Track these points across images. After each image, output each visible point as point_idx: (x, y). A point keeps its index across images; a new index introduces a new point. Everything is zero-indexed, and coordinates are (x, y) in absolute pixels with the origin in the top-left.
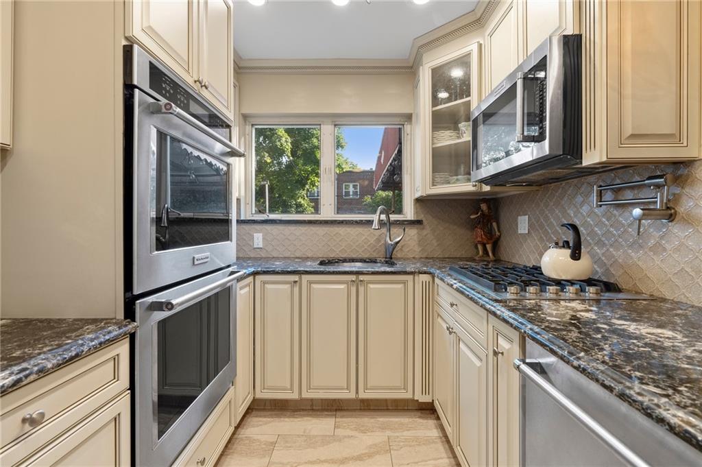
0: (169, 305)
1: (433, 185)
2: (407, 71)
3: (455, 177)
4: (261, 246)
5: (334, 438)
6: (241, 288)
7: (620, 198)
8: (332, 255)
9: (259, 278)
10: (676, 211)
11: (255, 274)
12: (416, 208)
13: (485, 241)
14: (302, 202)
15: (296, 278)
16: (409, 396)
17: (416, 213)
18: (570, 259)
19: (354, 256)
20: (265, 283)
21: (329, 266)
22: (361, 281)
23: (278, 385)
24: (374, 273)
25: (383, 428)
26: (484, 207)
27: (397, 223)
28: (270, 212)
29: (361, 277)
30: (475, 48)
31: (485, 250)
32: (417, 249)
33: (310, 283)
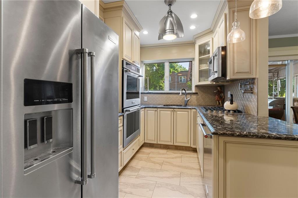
0: (129, 111)
1: (199, 82)
2: (192, 44)
3: (207, 79)
4: (146, 100)
5: (166, 154)
6: (142, 111)
7: (245, 87)
8: (168, 104)
9: (146, 109)
10: (253, 92)
11: (145, 108)
12: (195, 89)
13: (219, 100)
14: (162, 85)
15: (156, 109)
16: (189, 145)
17: (196, 90)
18: (230, 104)
19: (175, 104)
20: (148, 110)
21: (167, 106)
22: (175, 111)
23: (151, 139)
24: (178, 108)
25: (181, 153)
26: (219, 88)
27: (189, 94)
28: (149, 90)
29: (175, 110)
30: (211, 39)
31: (219, 103)
32: (196, 102)
33: (160, 111)
